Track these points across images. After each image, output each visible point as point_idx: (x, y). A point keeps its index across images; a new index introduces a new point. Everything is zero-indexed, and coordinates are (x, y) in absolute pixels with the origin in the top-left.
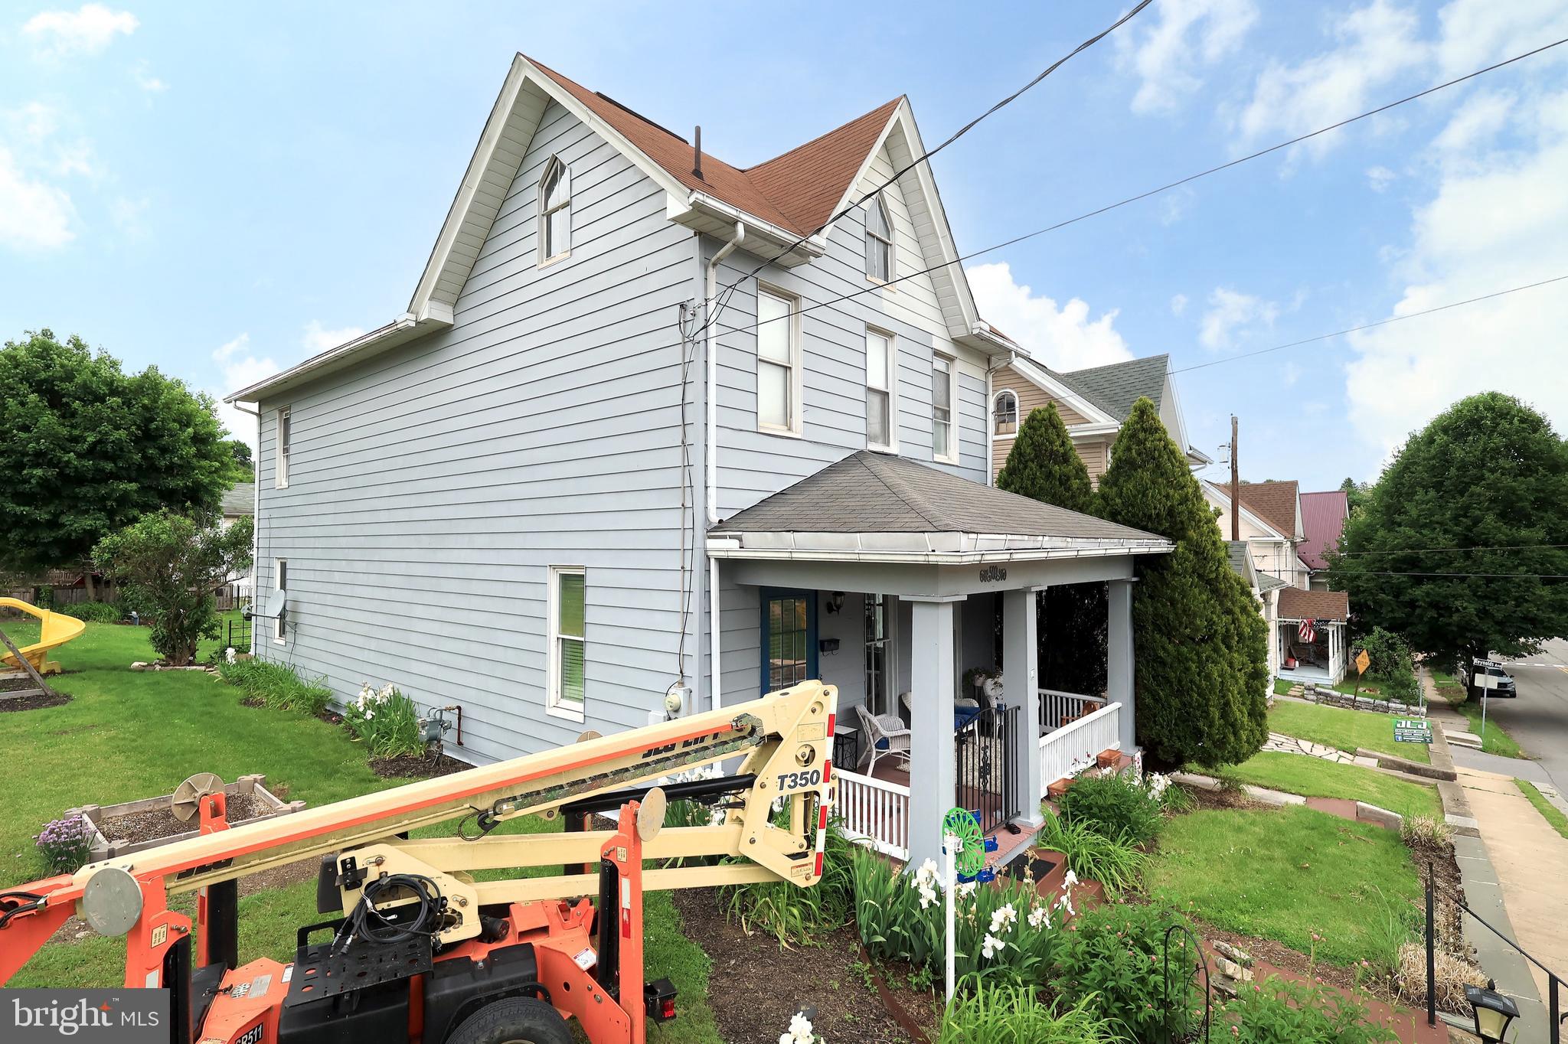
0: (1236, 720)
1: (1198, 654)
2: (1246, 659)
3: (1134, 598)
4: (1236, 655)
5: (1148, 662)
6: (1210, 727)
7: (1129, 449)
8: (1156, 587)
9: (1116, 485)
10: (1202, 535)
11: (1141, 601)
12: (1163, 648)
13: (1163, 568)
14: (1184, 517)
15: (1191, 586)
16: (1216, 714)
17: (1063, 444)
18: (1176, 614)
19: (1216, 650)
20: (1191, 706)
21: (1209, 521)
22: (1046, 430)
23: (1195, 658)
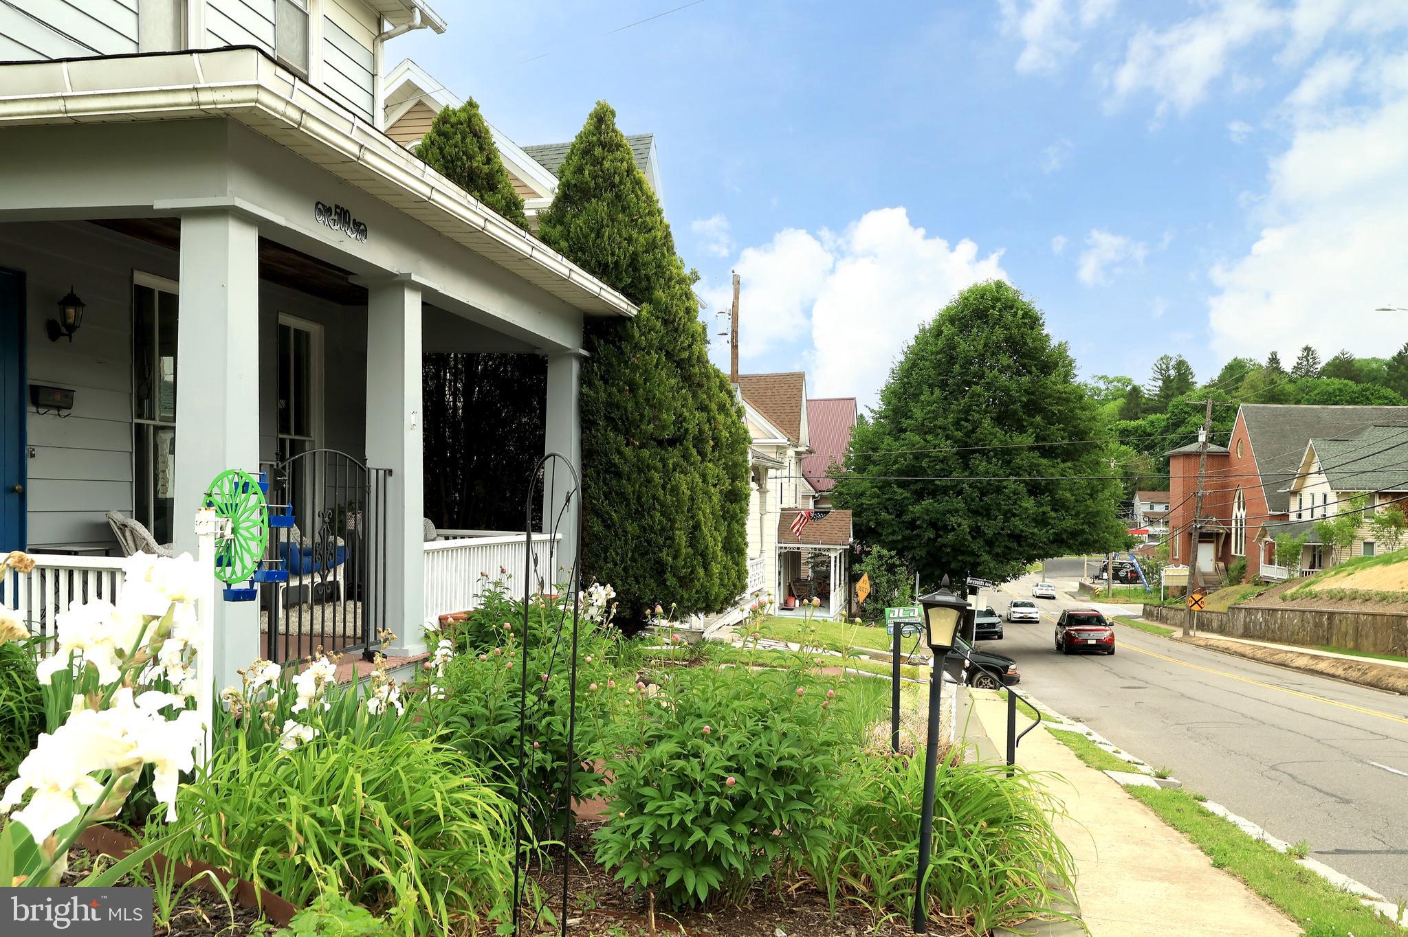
0: (707, 547)
1: (663, 460)
2: (722, 473)
3: (584, 380)
4: (710, 465)
5: (598, 474)
6: (675, 557)
7: (580, 170)
8: (611, 365)
9: (562, 223)
10: (672, 299)
11: (591, 385)
12: (619, 452)
13: (621, 339)
14: (651, 271)
15: (657, 366)
16: (681, 537)
17: (489, 161)
18: (637, 404)
19: (686, 456)
20: (652, 531)
21: (682, 281)
22: (464, 138)
23: (659, 465)
